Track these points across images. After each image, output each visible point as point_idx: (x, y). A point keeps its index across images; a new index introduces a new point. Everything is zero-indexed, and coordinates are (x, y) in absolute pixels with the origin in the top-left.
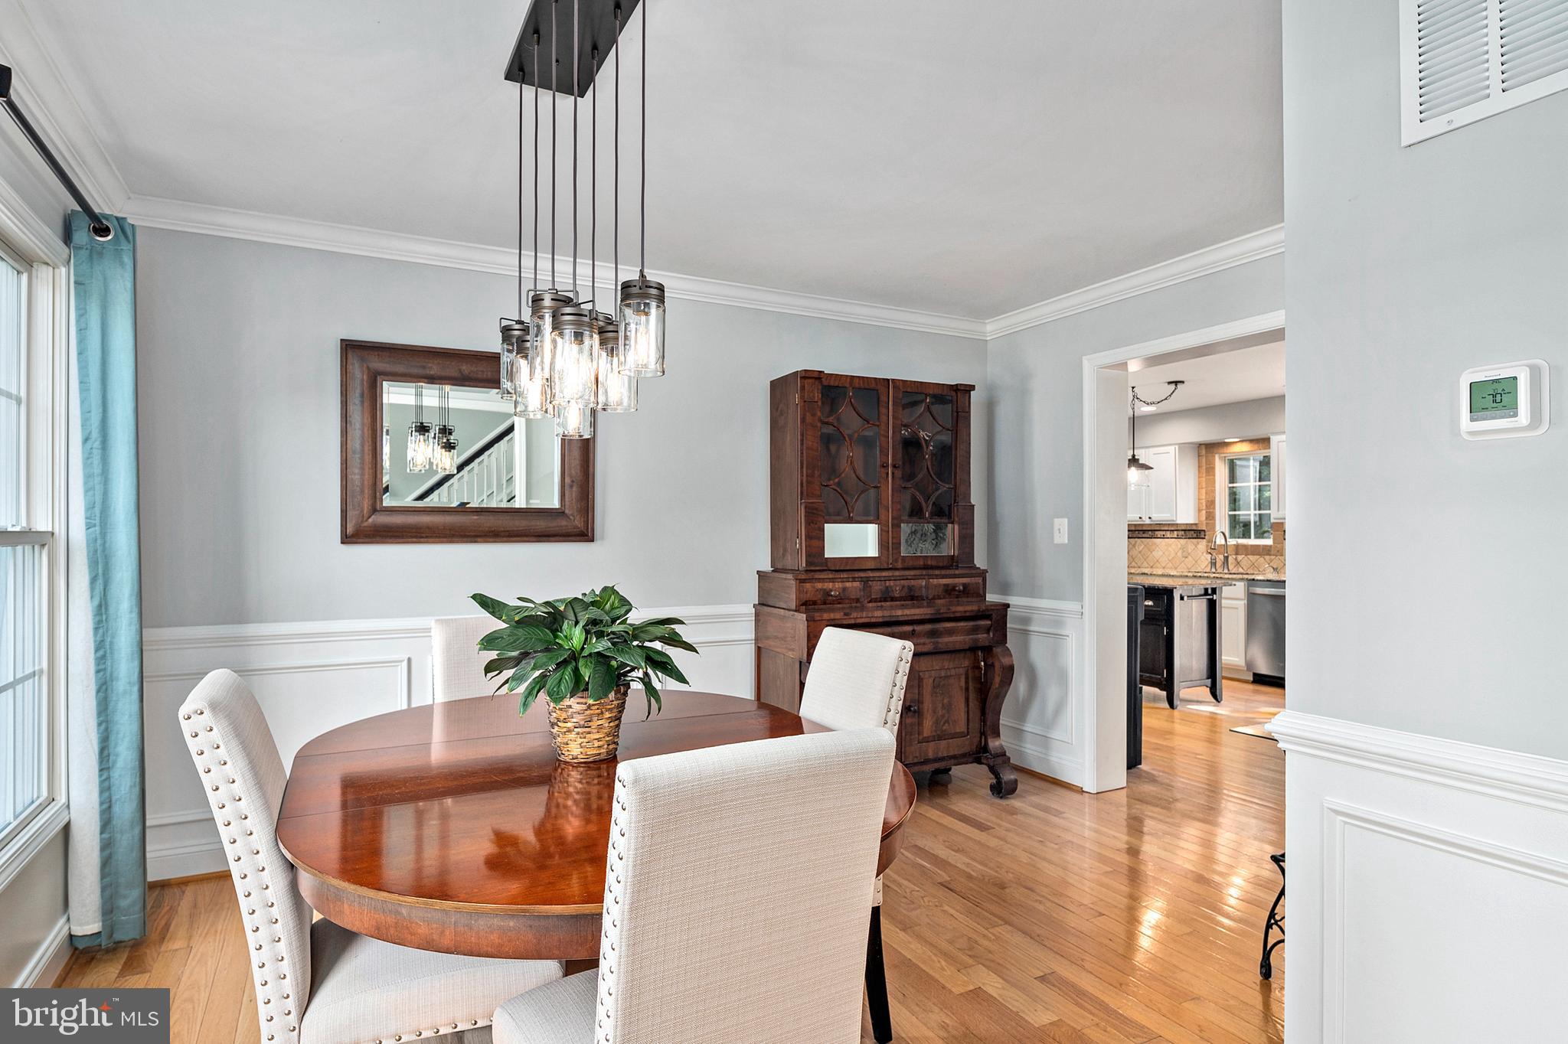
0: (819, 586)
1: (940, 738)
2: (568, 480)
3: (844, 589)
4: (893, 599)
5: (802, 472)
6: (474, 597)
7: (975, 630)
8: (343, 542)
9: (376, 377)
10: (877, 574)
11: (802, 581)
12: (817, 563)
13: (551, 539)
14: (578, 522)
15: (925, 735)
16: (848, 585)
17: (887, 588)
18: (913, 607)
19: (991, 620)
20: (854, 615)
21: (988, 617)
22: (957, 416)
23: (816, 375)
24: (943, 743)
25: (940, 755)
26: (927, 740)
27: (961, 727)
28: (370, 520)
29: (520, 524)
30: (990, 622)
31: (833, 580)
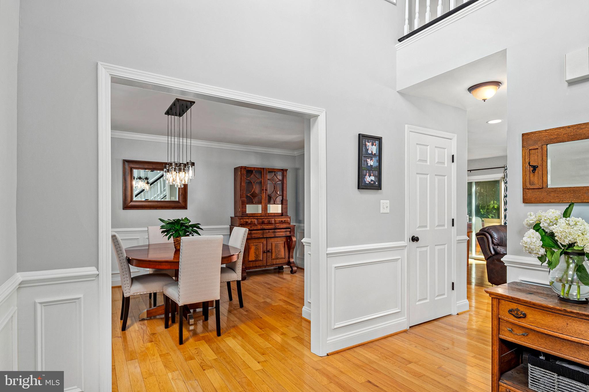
0: (245, 220)
1: (277, 259)
2: (180, 194)
3: (251, 221)
4: (265, 224)
5: (241, 192)
6: (159, 219)
7: (286, 231)
8: (123, 209)
9: (132, 169)
10: (260, 217)
11: (240, 219)
12: (244, 215)
13: (176, 208)
14: (183, 204)
15: (273, 258)
16: (252, 220)
17: (263, 221)
18: (270, 225)
19: (290, 229)
20: (253, 227)
21: (290, 228)
22: (283, 177)
23: (244, 167)
24: (278, 260)
25: (277, 263)
26: (274, 259)
27: (283, 256)
28: (130, 204)
29: (168, 204)
30: (290, 230)
31: (248, 219)
